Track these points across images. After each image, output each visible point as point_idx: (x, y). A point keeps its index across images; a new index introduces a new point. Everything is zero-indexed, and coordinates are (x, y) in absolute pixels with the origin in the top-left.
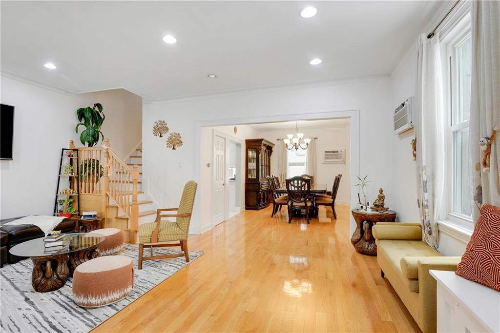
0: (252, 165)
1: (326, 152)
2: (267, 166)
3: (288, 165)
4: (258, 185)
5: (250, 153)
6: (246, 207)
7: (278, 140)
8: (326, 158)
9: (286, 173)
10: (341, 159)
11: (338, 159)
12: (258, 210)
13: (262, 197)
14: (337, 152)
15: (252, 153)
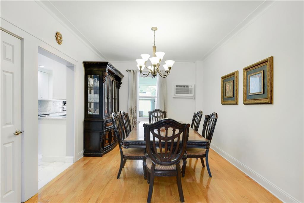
0: (94, 97)
1: (177, 86)
2: (115, 99)
3: (138, 98)
4: (101, 123)
5: (91, 81)
6: (84, 152)
7: (127, 71)
8: (177, 93)
9: (136, 107)
10: (191, 93)
11: (188, 93)
12: (101, 156)
13: (107, 138)
14: (187, 86)
15: (95, 81)
